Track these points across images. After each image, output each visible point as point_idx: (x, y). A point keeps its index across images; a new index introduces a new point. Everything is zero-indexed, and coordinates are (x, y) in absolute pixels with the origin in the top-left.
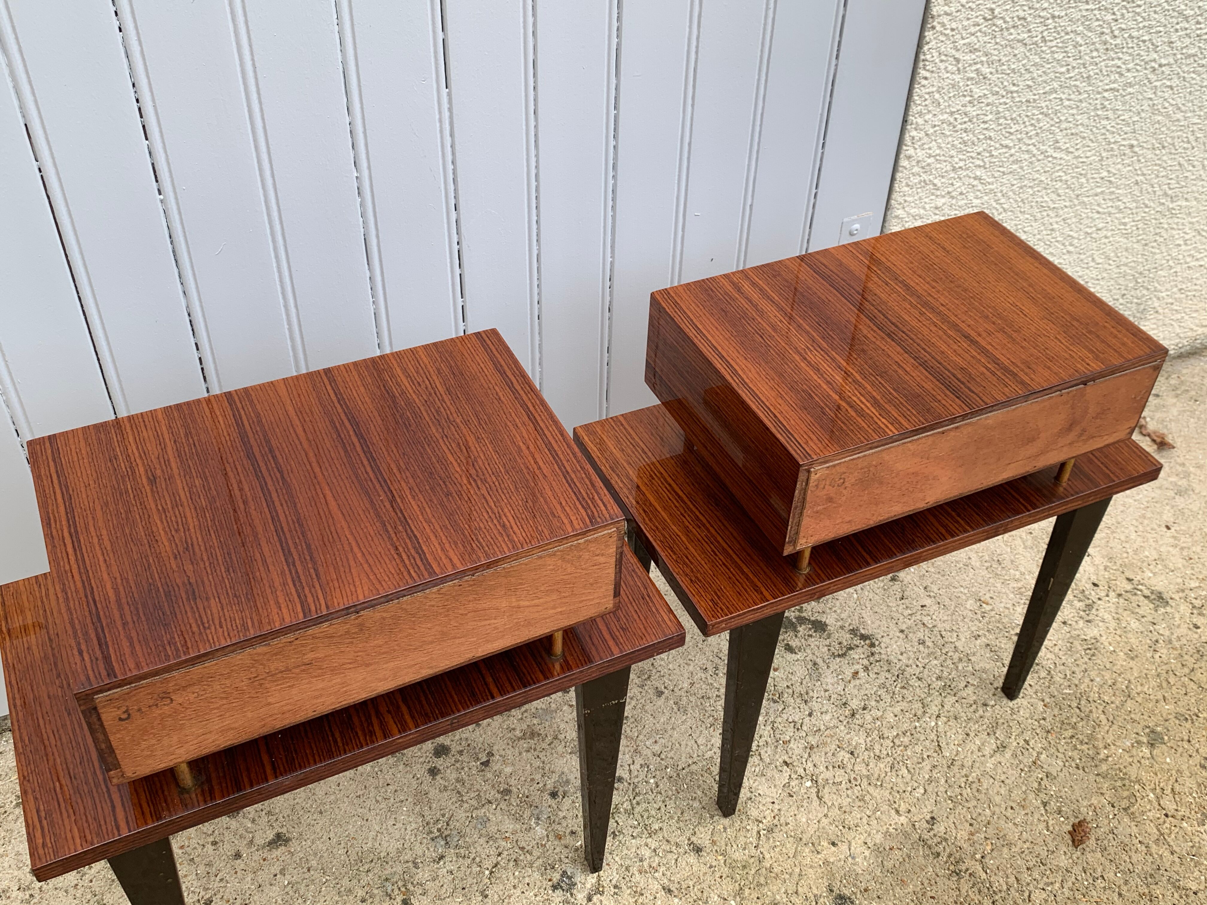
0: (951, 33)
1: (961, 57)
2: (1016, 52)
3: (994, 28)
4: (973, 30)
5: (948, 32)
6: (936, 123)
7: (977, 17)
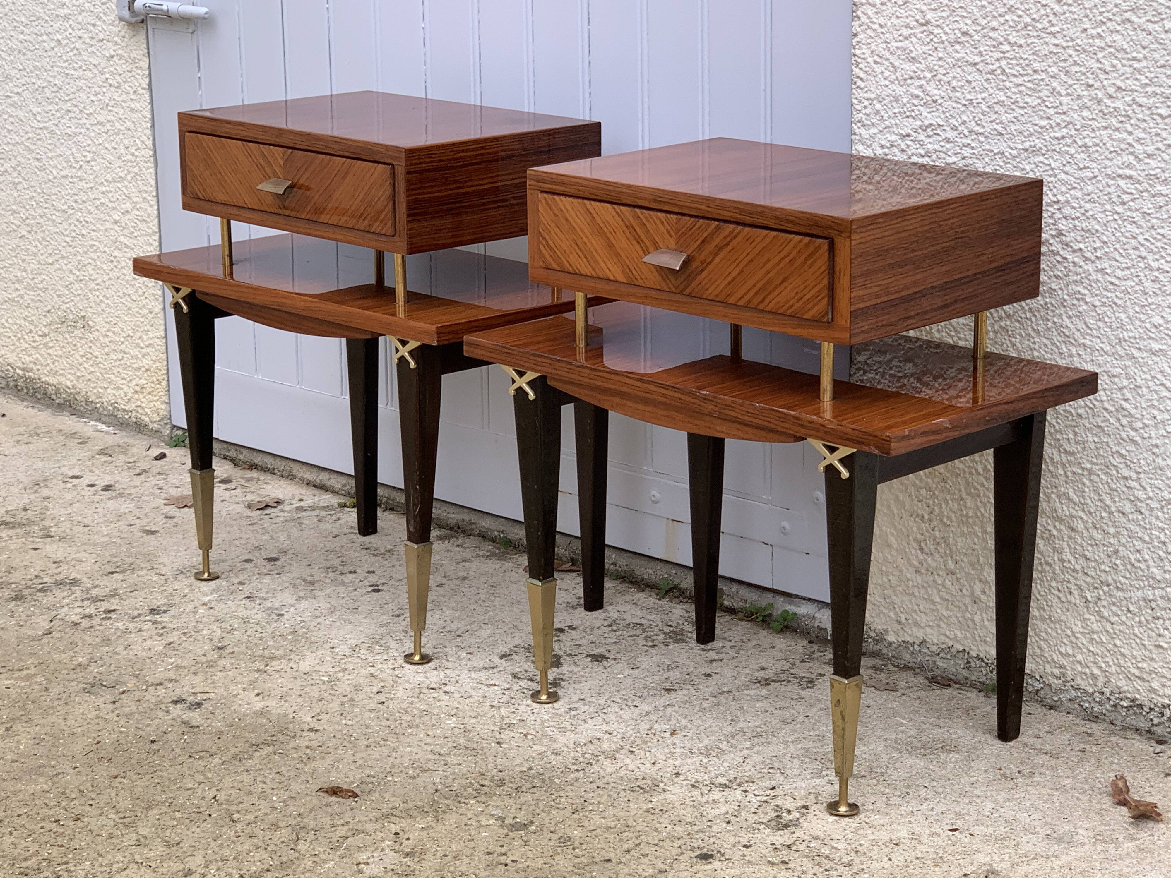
0: (880, 30)
1: (897, 64)
2: (969, 78)
3: (932, 37)
4: (906, 32)
5: (876, 26)
6: (883, 143)
7: (907, 17)
